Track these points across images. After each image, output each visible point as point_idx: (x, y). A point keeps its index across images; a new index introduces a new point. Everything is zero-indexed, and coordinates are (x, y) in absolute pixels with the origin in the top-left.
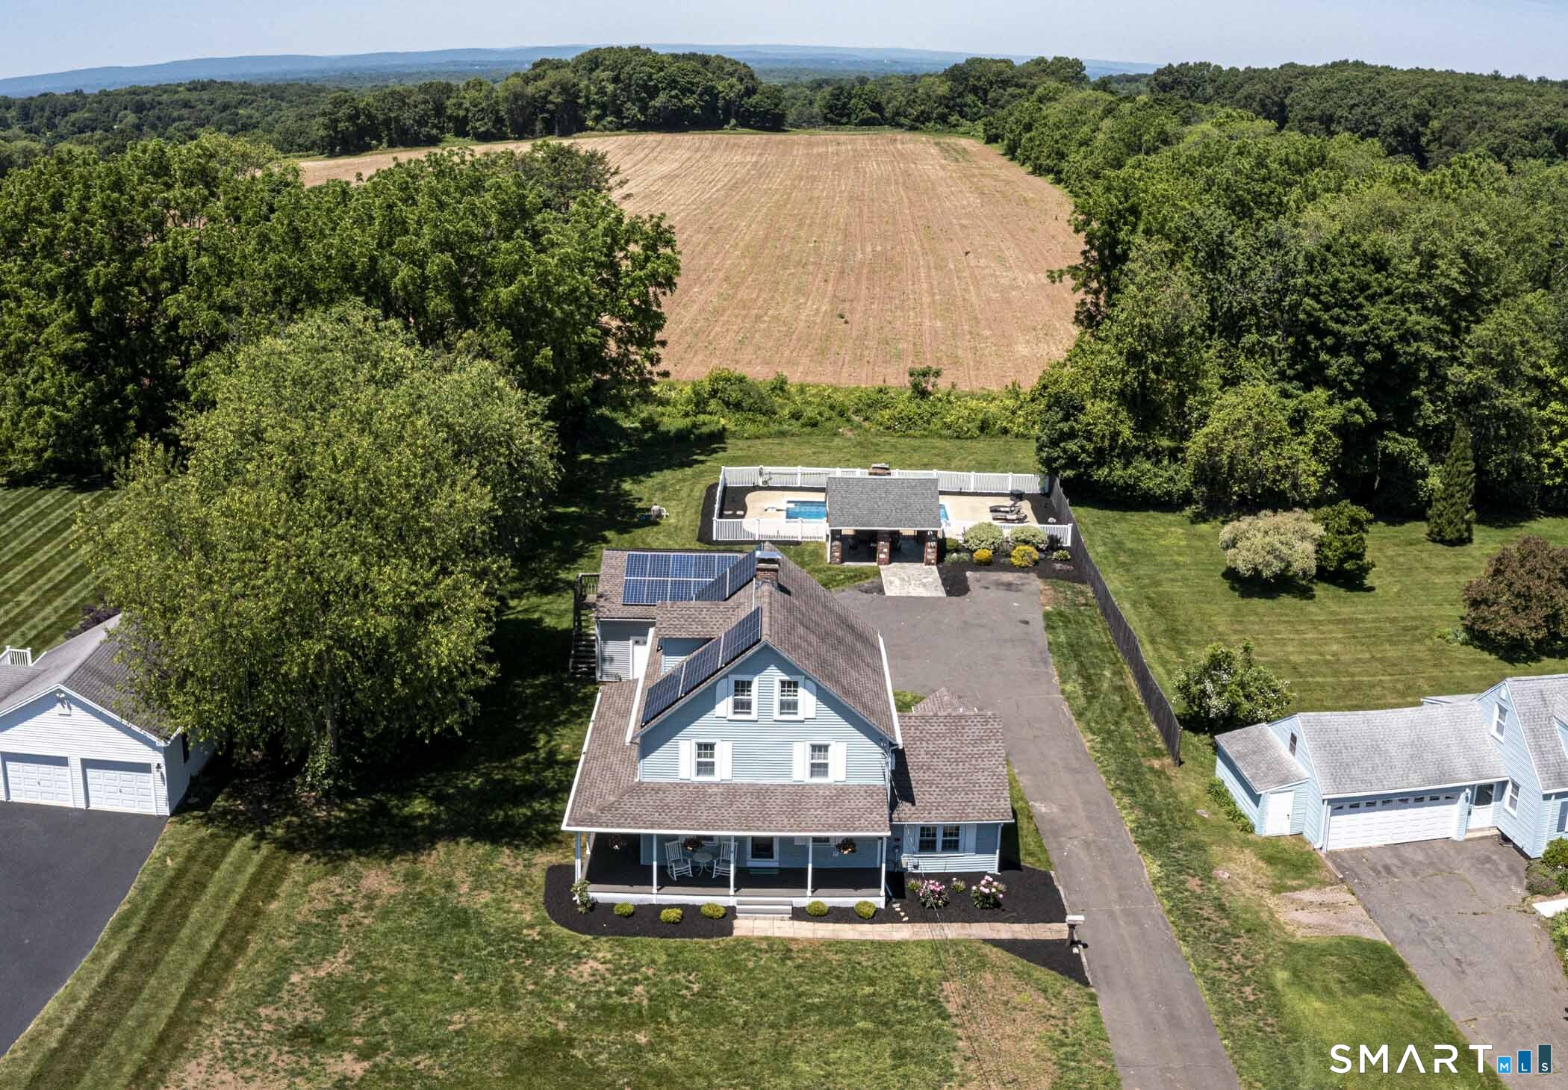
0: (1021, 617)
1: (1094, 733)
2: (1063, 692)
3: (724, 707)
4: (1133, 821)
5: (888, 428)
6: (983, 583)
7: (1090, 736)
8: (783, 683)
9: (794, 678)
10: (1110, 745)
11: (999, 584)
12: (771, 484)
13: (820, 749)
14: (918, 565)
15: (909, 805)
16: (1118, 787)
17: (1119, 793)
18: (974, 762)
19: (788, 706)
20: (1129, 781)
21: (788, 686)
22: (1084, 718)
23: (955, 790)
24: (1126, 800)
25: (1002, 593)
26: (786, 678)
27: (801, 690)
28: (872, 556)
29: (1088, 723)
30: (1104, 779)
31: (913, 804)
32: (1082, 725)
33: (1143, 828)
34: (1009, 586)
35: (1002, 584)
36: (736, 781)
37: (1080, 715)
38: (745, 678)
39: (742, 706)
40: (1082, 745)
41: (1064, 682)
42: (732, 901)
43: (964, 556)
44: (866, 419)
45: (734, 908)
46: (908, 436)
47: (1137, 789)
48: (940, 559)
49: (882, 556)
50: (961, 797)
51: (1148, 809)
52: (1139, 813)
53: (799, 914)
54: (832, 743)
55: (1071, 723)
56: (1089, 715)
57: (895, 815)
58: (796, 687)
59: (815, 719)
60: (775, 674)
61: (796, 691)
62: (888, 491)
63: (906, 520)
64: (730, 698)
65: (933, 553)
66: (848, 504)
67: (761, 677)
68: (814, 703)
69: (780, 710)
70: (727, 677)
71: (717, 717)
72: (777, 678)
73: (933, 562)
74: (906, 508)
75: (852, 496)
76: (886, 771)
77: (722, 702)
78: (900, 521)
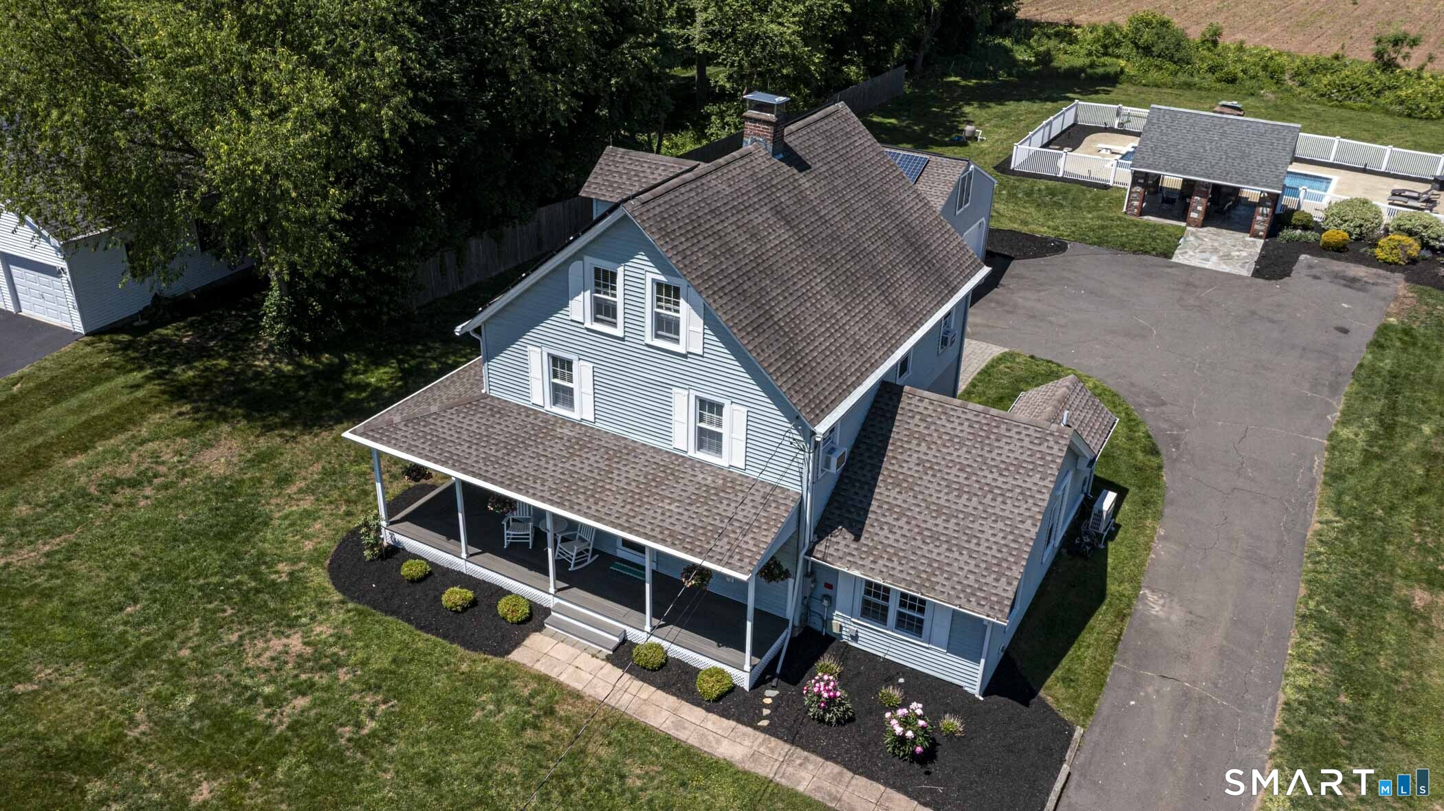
0: (1340, 324)
1: (1339, 513)
2: (1332, 436)
3: (580, 307)
4: (1300, 689)
5: (1322, 95)
6: (1315, 271)
7: (1330, 515)
8: (659, 285)
9: (675, 282)
10: (1354, 540)
11: (1336, 277)
12: (1128, 127)
13: (709, 408)
14: (1239, 235)
15: (849, 536)
16: (1317, 616)
17: (1310, 627)
18: (988, 500)
19: (667, 327)
20: (1346, 612)
21: (667, 293)
22: (1340, 485)
23: (935, 537)
24: (1315, 645)
25: (1335, 289)
26: (662, 278)
27: (683, 304)
28: (1183, 216)
29: (1340, 494)
30: (1303, 591)
31: (857, 538)
32: (1331, 493)
33: (1311, 709)
34: (1352, 282)
35: (1344, 278)
36: (598, 425)
37: (1335, 477)
38: (605, 265)
39: (604, 311)
40: (1306, 526)
41: (1344, 422)
42: (548, 599)
43: (1311, 235)
44: (1303, 84)
45: (547, 612)
46: (1343, 106)
47: (1352, 631)
48: (1272, 232)
49: (1194, 215)
50: (938, 552)
51: (1347, 676)
52: (1324, 675)
53: (623, 655)
54: (727, 403)
55: (1312, 485)
56: (1351, 481)
57: (820, 547)
58: (677, 296)
59: (702, 356)
60: (646, 268)
61: (677, 304)
62: (1224, 134)
63: (1236, 173)
64: (588, 293)
65: (1264, 222)
66: (1166, 142)
67: (626, 268)
68: (701, 330)
69: (656, 331)
70: (582, 259)
71: (572, 321)
72: (649, 277)
73: (1261, 233)
74: (1242, 158)
75: (1174, 134)
76: (805, 471)
77: (577, 298)
78: (1227, 174)
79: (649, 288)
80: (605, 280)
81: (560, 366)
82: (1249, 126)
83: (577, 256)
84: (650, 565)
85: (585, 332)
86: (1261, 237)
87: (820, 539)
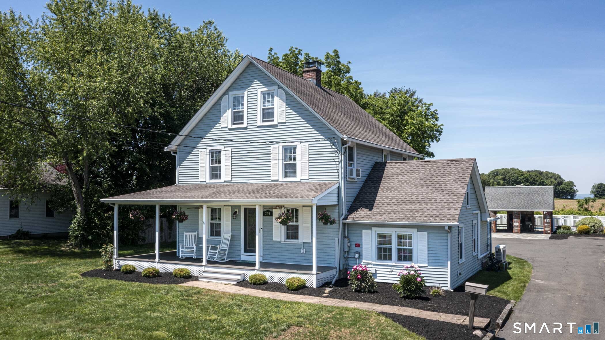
3: (226, 119)
6: (578, 238)
8: (264, 93)
9: (271, 89)
11: (589, 238)
13: (290, 151)
14: (539, 234)
15: (366, 210)
18: (437, 186)
19: (268, 115)
21: (267, 95)
23: (412, 202)
26: (265, 90)
27: (276, 100)
28: (511, 230)
31: (371, 210)
36: (234, 182)
38: (239, 94)
39: (238, 118)
42: (201, 270)
49: (516, 229)
50: (415, 207)
53: (242, 283)
54: (298, 144)
57: (351, 216)
58: (273, 97)
59: (285, 123)
60: (257, 87)
61: (273, 101)
62: (520, 193)
63: (530, 206)
64: (230, 110)
65: (549, 226)
66: (495, 199)
67: (249, 90)
68: (284, 109)
69: (263, 119)
70: (228, 94)
71: (222, 128)
72: (260, 90)
73: (549, 232)
74: (531, 200)
75: (498, 196)
76: (340, 168)
77: (225, 115)
78: (526, 207)
79: (259, 96)
80: (238, 101)
81: (215, 155)
82: (530, 189)
83: (226, 93)
84: (259, 259)
85: (228, 131)
86: (549, 233)
87: (350, 213)
